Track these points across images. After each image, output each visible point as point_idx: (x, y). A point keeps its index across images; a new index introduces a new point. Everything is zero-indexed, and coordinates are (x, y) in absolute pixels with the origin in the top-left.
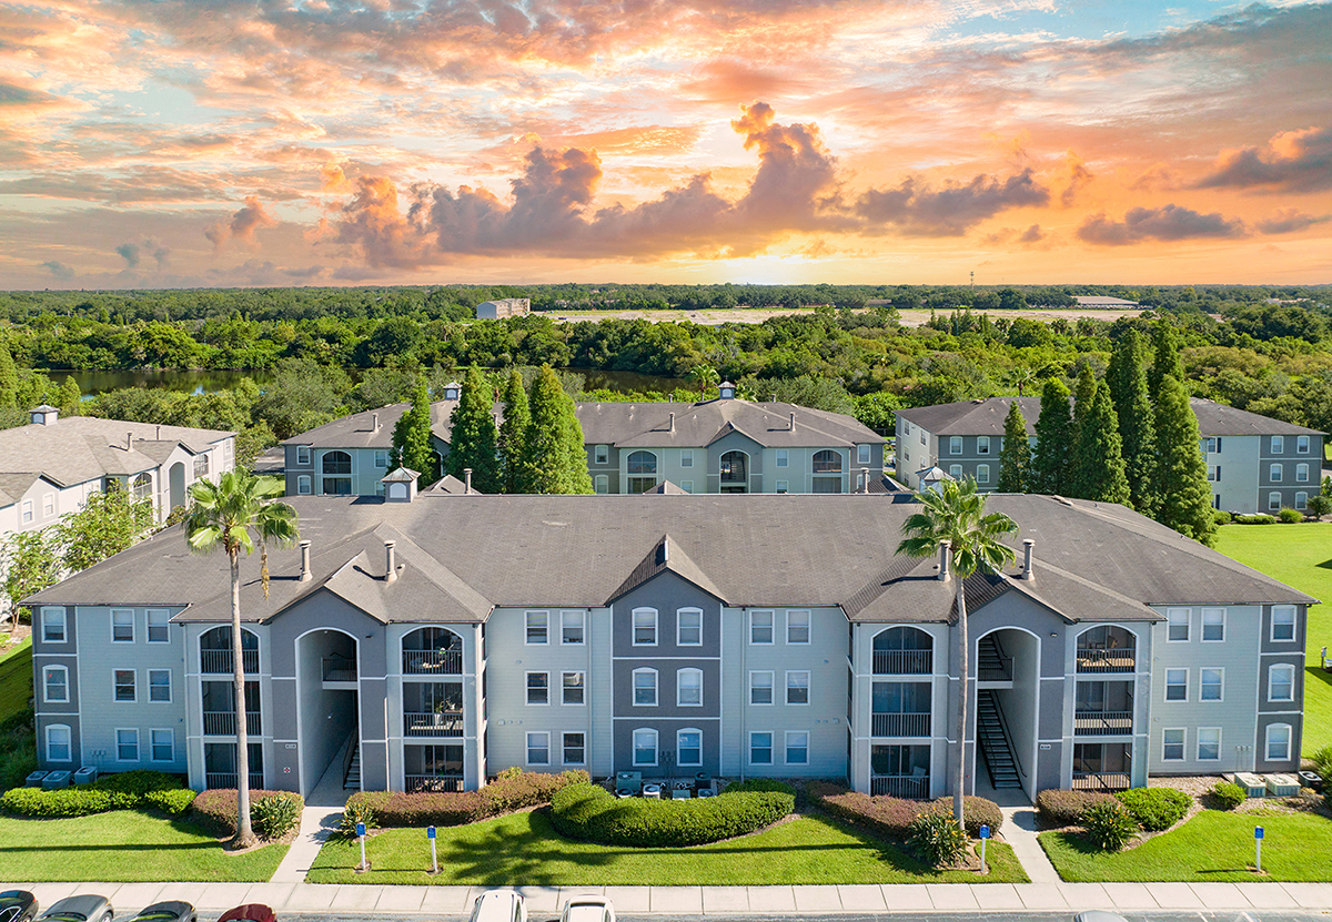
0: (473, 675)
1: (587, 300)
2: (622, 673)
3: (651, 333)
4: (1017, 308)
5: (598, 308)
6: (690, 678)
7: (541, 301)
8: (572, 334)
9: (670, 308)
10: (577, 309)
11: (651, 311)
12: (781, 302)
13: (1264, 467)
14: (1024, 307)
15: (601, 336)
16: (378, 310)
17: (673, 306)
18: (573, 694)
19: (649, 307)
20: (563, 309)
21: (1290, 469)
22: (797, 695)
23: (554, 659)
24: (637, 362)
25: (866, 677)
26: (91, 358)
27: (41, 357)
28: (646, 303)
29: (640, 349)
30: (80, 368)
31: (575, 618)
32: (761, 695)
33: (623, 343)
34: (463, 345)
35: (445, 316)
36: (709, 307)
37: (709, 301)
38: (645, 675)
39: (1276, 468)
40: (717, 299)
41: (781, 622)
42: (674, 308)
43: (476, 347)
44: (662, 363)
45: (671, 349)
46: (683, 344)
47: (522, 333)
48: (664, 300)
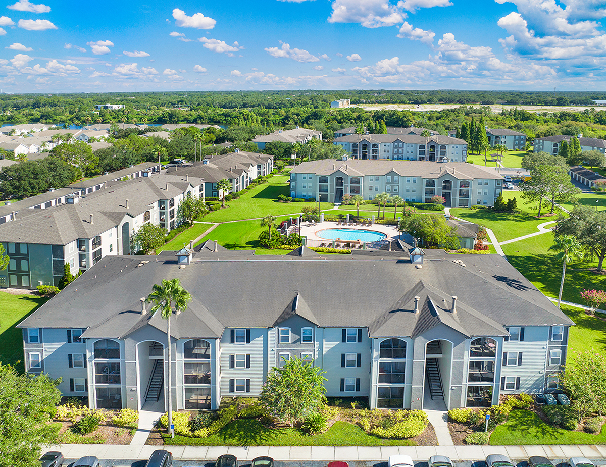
0: (379, 149)
1: (374, 100)
2: (394, 150)
3: (399, 114)
4: (565, 105)
5: (378, 103)
6: (401, 150)
7: (355, 100)
8: (373, 114)
9: (409, 103)
10: (370, 103)
11: (400, 105)
12: (458, 101)
13: (514, 142)
14: (568, 105)
15: (383, 115)
16: (295, 104)
17: (410, 102)
18: (388, 152)
19: (400, 103)
20: (364, 103)
21: (519, 142)
22: (412, 152)
23: (387, 148)
24: (395, 123)
25: (418, 150)
26: (225, 120)
27: (210, 119)
28: (399, 101)
29: (396, 119)
30: (222, 122)
31: (389, 144)
32: (408, 152)
33: (390, 118)
34: (339, 117)
35: (320, 106)
36: (426, 103)
37: (426, 101)
38: (396, 150)
39: (517, 142)
40: (429, 100)
41: (410, 145)
42: (411, 103)
43: (343, 118)
44: (403, 123)
45: (406, 119)
46: (410, 118)
47: (357, 114)
48: (406, 100)
